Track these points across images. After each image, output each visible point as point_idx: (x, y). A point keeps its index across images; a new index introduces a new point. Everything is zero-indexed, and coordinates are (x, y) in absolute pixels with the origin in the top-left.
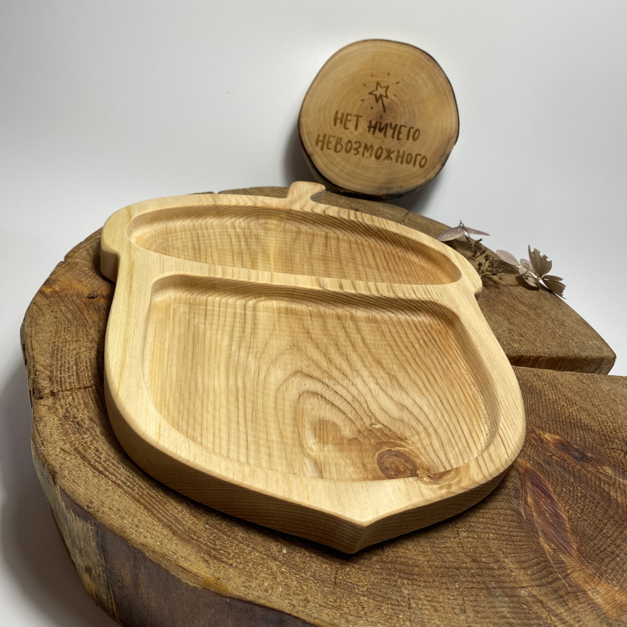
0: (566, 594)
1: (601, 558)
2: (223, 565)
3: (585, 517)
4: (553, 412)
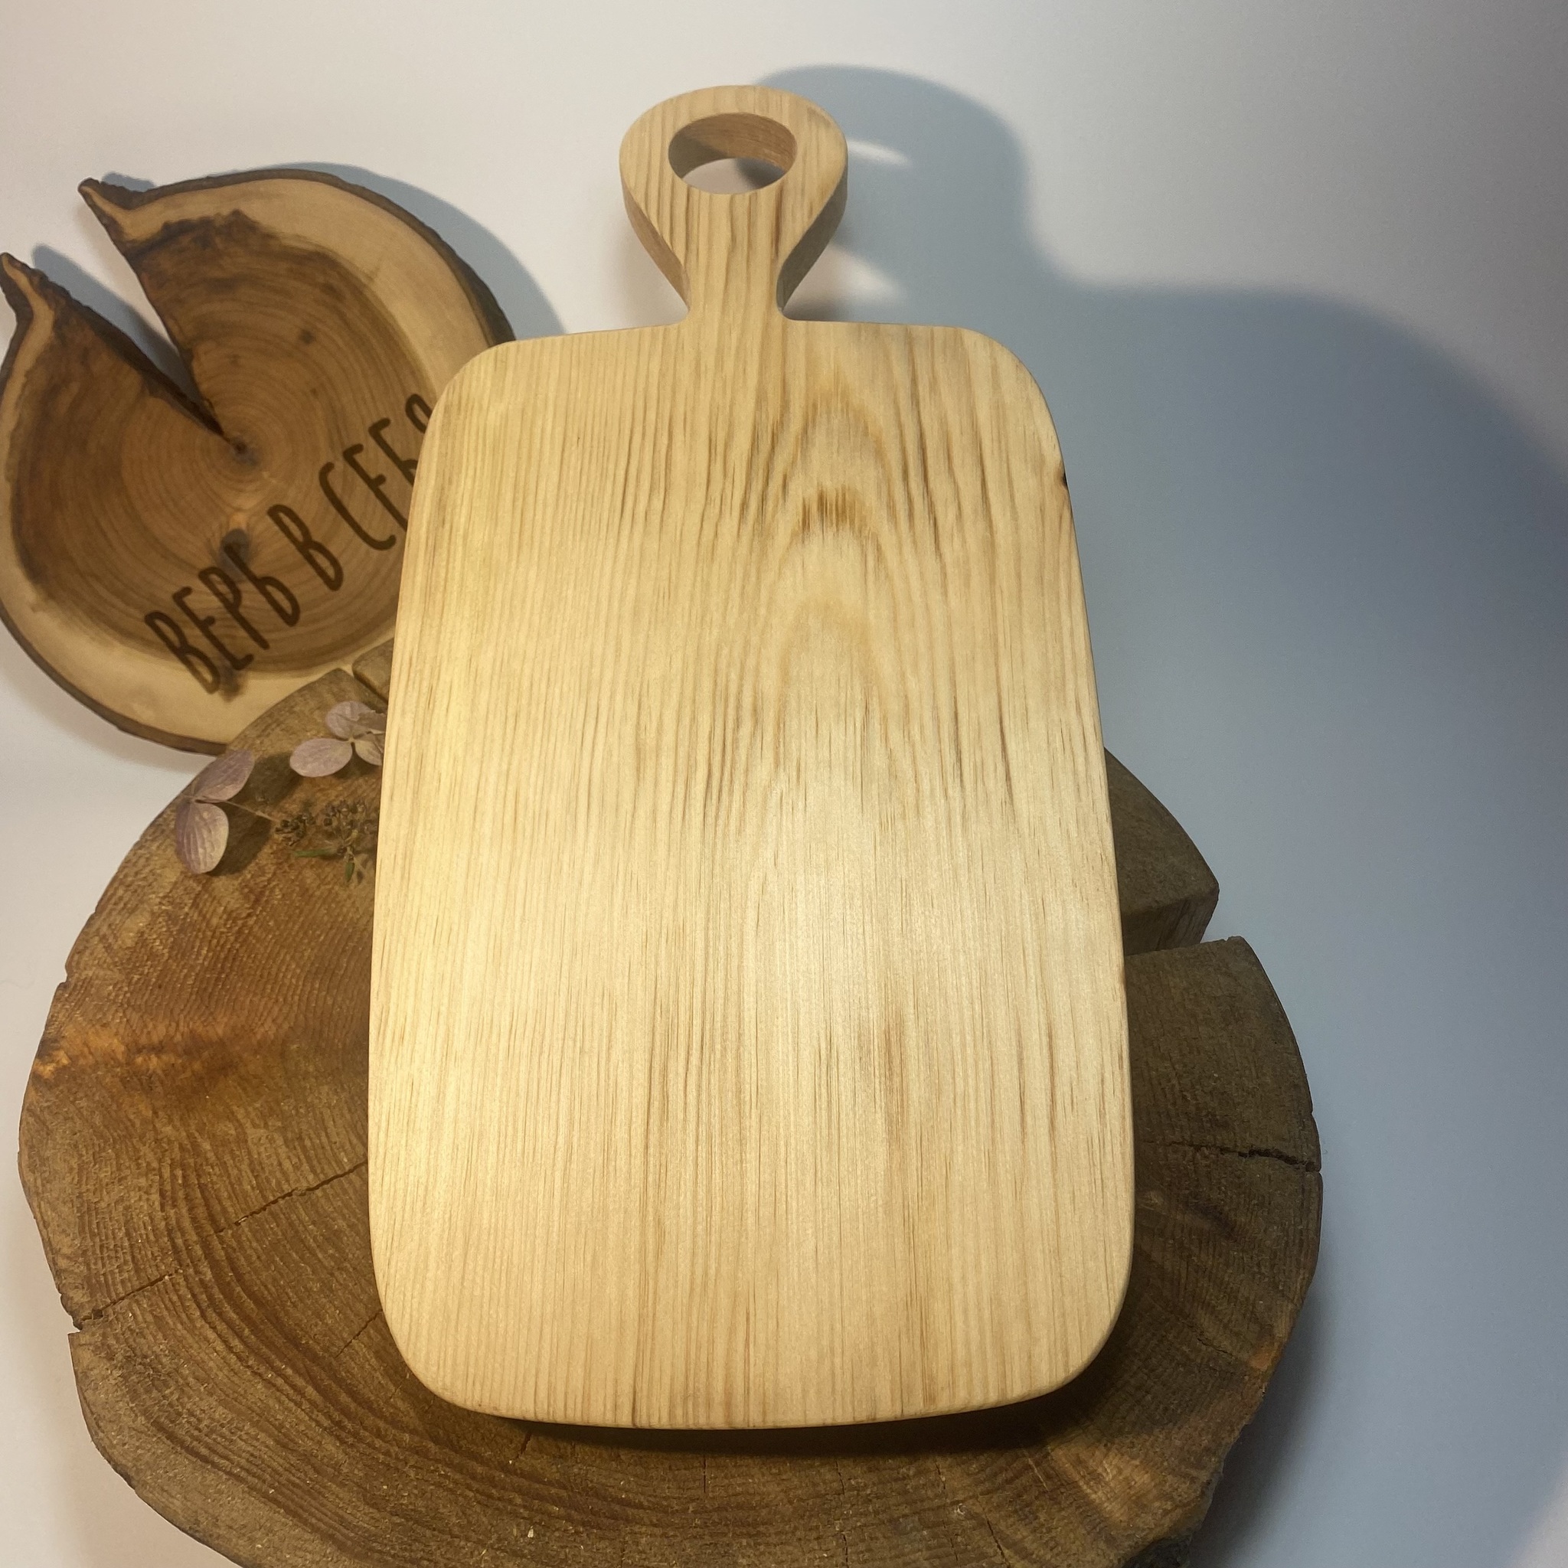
0: (1037, 1498)
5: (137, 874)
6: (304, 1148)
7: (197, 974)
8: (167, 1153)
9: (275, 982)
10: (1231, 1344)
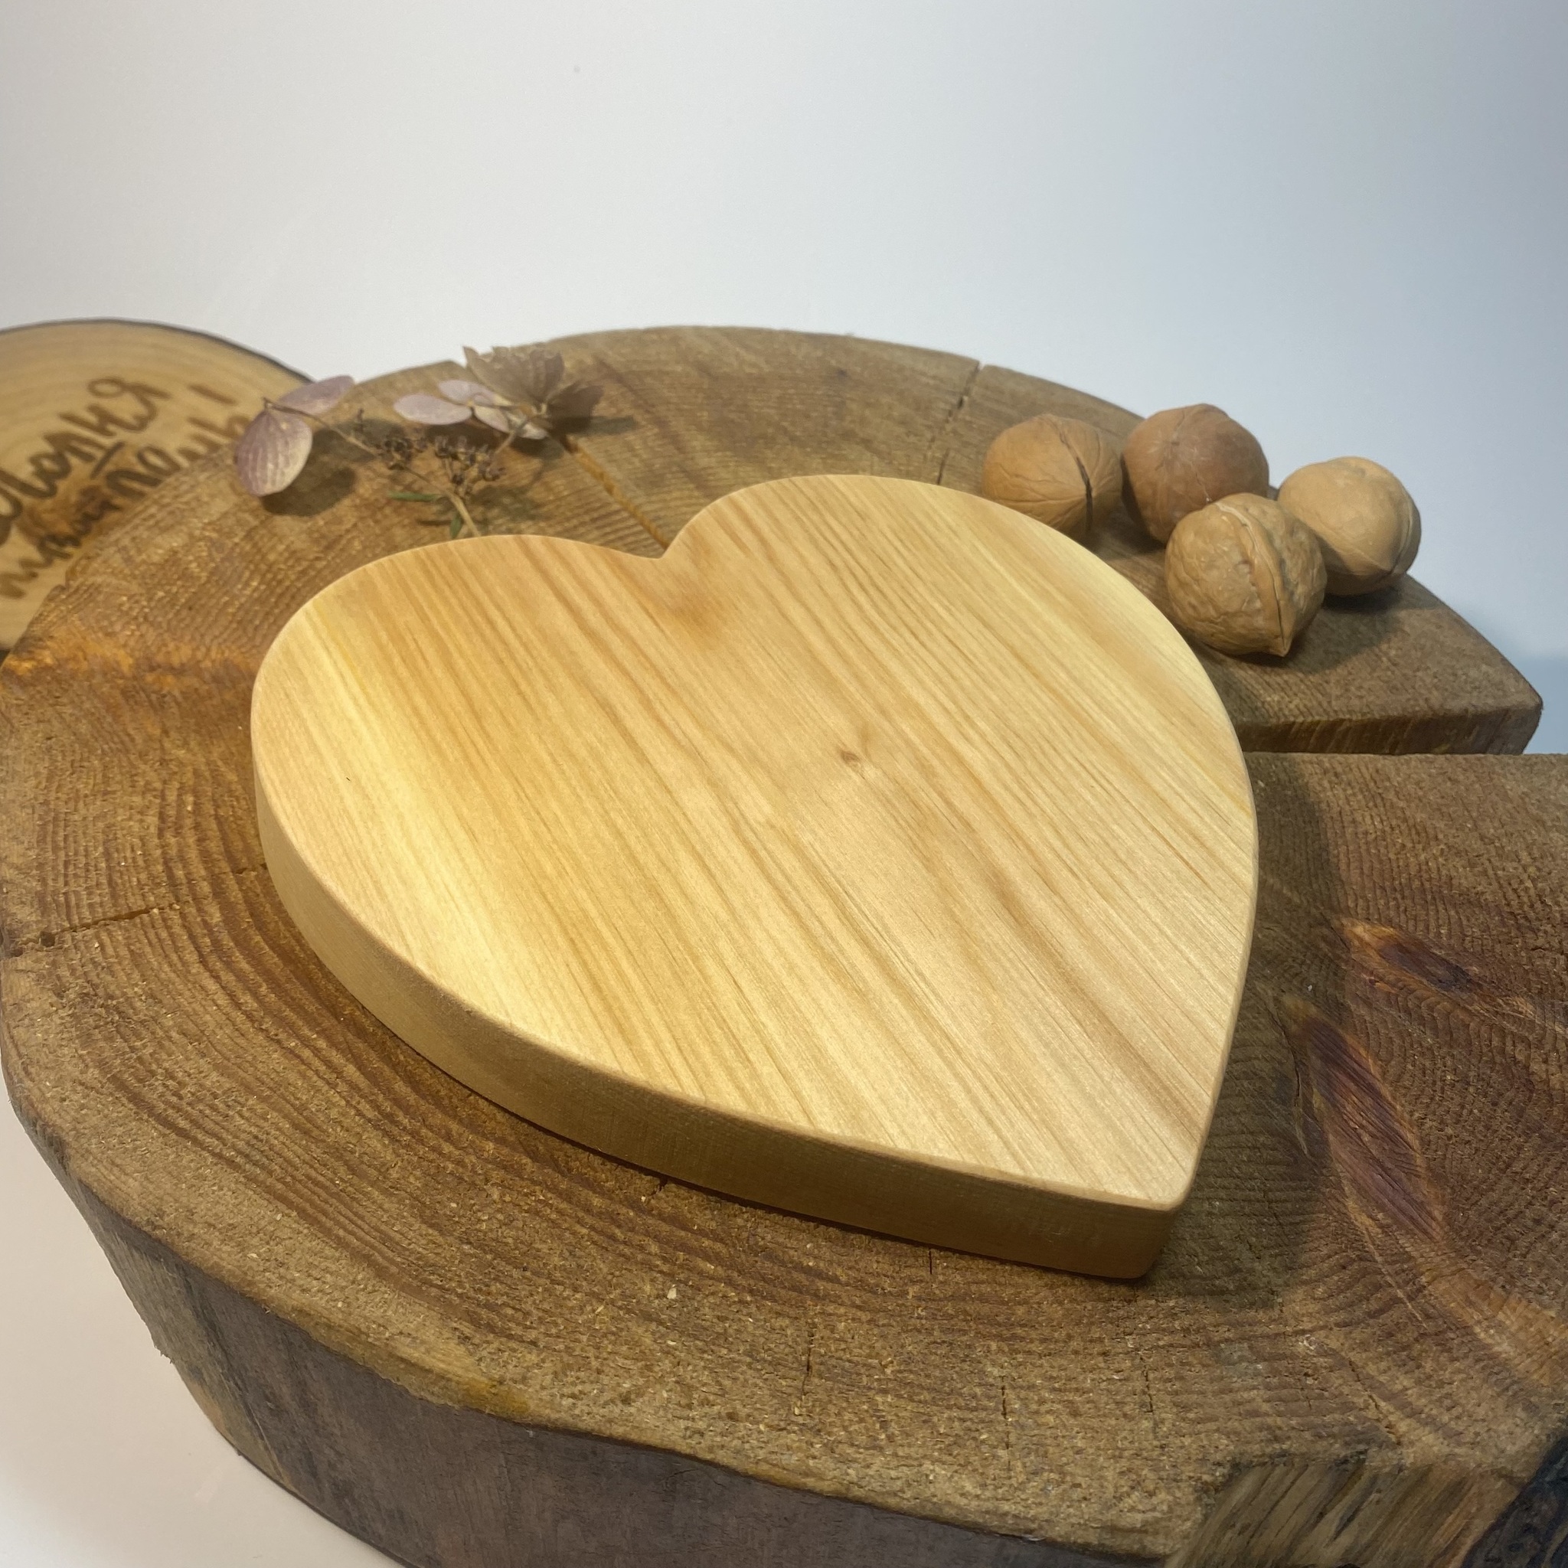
0: (1417, 1340)
1: (1508, 1238)
2: (513, 1344)
3: (1466, 1136)
4: (1377, 866)
8: (177, 777)
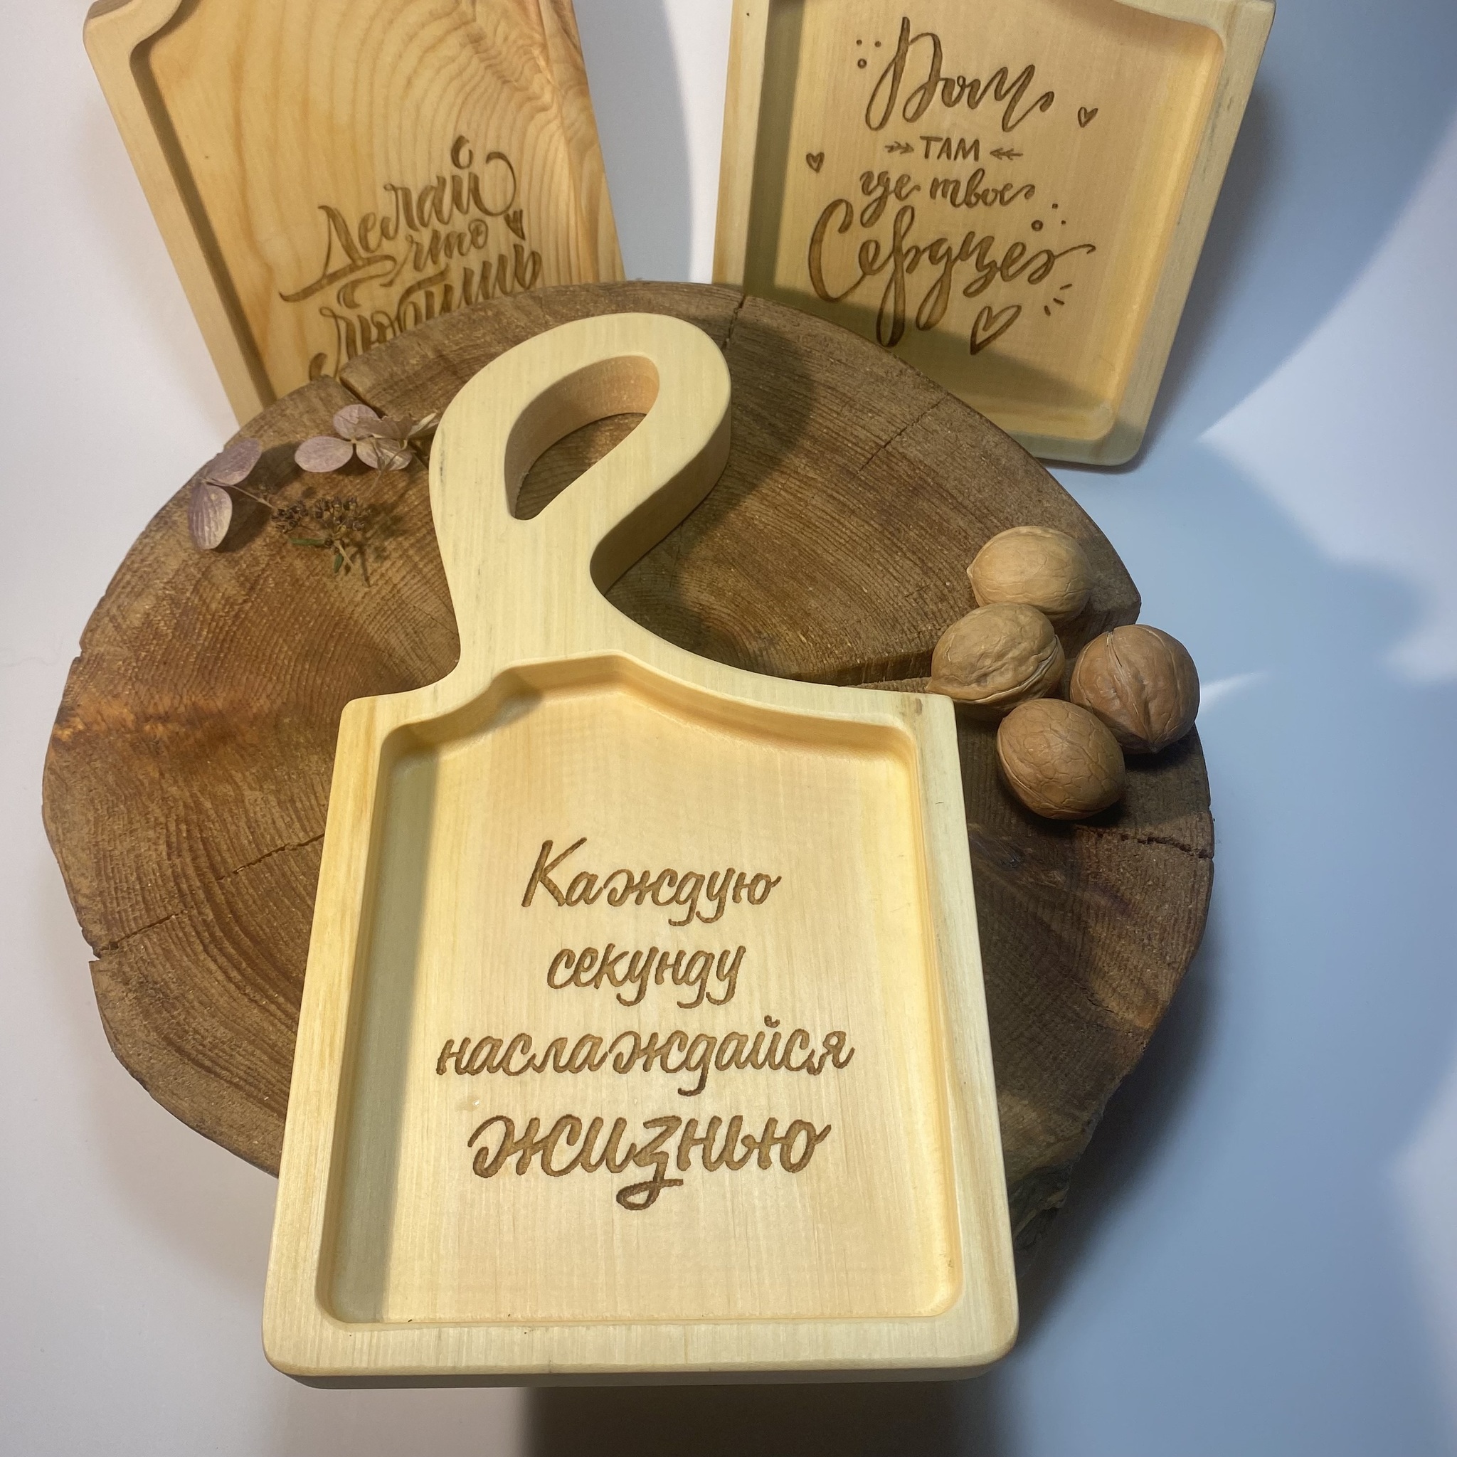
5: (143, 561)
6: (296, 811)
7: (198, 654)
8: (173, 810)
9: (270, 663)
10: (1118, 1005)
